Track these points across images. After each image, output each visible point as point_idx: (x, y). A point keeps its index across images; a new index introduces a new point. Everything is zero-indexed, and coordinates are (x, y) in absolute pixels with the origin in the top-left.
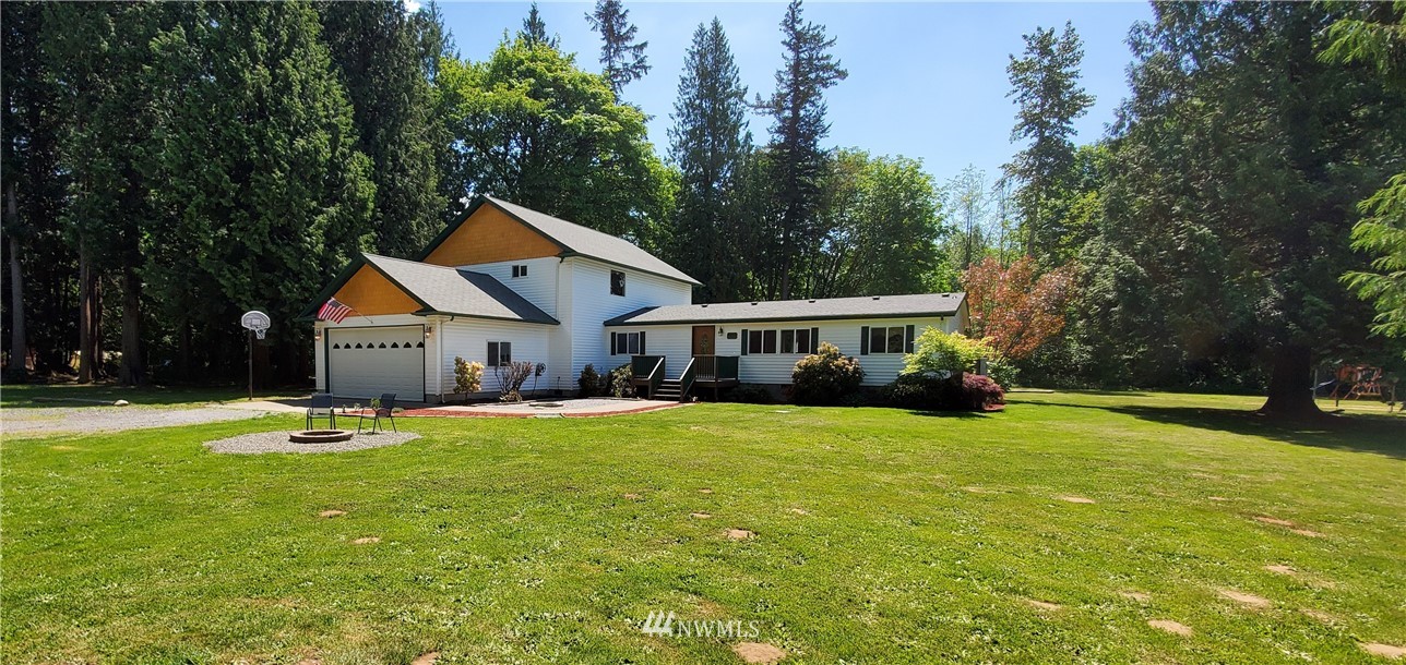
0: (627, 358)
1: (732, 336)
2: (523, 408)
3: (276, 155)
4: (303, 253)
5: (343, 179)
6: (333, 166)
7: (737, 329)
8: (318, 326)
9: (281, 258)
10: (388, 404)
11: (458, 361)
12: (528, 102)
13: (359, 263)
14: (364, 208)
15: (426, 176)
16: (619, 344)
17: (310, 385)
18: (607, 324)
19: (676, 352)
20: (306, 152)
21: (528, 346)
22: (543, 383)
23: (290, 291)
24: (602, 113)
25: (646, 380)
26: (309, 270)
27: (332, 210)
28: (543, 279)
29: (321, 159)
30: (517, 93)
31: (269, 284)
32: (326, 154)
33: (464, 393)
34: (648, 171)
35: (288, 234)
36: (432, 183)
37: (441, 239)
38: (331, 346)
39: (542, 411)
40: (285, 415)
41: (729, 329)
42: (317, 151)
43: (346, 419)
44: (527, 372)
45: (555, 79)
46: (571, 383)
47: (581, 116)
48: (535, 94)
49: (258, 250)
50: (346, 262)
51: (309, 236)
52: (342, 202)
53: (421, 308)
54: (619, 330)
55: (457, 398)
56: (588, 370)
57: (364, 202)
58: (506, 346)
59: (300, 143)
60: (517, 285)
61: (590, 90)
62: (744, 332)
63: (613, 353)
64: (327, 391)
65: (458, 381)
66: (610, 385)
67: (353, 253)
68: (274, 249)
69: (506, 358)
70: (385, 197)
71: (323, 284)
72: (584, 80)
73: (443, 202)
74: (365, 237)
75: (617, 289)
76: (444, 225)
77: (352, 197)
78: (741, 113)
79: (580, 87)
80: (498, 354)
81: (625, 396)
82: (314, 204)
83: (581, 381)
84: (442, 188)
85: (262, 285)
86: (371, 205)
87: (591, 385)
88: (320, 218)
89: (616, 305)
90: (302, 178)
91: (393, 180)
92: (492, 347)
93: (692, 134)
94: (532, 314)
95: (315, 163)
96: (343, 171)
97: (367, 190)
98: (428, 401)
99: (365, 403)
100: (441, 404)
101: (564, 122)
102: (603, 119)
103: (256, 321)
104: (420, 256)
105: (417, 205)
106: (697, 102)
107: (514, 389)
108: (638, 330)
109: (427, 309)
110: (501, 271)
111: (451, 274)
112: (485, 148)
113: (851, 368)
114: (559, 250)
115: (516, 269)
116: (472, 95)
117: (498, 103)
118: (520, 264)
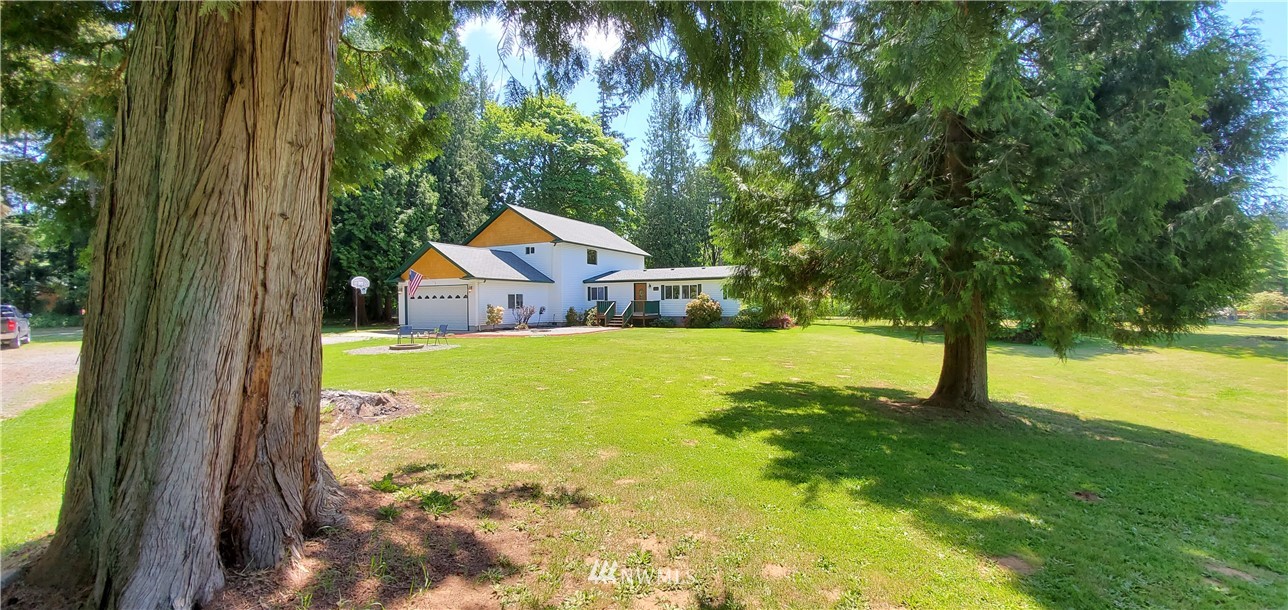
0: (594, 303)
1: (656, 289)
2: (528, 332)
3: (376, 182)
4: (391, 238)
5: (416, 191)
6: (410, 184)
7: (659, 285)
8: (401, 285)
9: (376, 242)
10: (444, 330)
11: (489, 306)
12: (545, 136)
13: (426, 247)
14: (430, 209)
15: (473, 186)
16: (593, 294)
17: (396, 322)
18: (584, 282)
19: (622, 298)
20: (393, 178)
21: (534, 296)
22: (545, 318)
23: (380, 262)
24: (594, 142)
25: (606, 316)
26: (394, 250)
27: (410, 212)
28: (544, 256)
29: (403, 181)
30: (538, 130)
31: (368, 257)
32: (406, 178)
33: (492, 325)
35: (380, 227)
36: (477, 190)
37: (481, 230)
38: (409, 298)
39: (539, 333)
41: (655, 284)
42: (401, 177)
43: (419, 339)
44: (532, 312)
46: (561, 318)
47: (581, 145)
48: (550, 131)
49: (362, 237)
50: (418, 244)
51: (396, 227)
52: (416, 206)
53: (466, 275)
54: (592, 285)
55: (488, 328)
56: (571, 310)
57: (431, 205)
58: (520, 297)
59: (390, 171)
60: (528, 259)
62: (663, 287)
63: (589, 300)
64: (407, 324)
65: (489, 317)
66: (586, 320)
67: (423, 238)
68: (373, 236)
69: (520, 304)
70: (447, 199)
71: (403, 258)
73: (484, 202)
74: (431, 227)
75: (592, 258)
76: (485, 218)
77: (423, 204)
78: (689, 141)
80: (515, 301)
81: (594, 325)
82: (399, 209)
83: (567, 317)
84: (485, 193)
85: (363, 258)
86: (435, 208)
87: (572, 319)
88: (402, 216)
89: (592, 270)
90: (391, 195)
91: (451, 188)
92: (511, 297)
94: (536, 276)
95: (400, 184)
96: (417, 186)
97: (433, 198)
98: (469, 330)
99: (430, 331)
100: (478, 331)
101: (568, 149)
102: (595, 147)
103: (360, 283)
104: (467, 240)
105: (467, 204)
107: (526, 323)
108: (603, 285)
109: (469, 276)
110: (519, 250)
111: (486, 253)
112: (516, 161)
113: (715, 307)
114: (553, 239)
115: (528, 249)
116: (507, 129)
117: (525, 135)
118: (530, 246)
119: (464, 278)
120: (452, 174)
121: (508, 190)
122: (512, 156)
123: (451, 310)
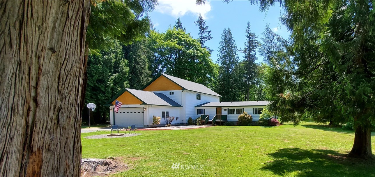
0: (200, 115)
1: (225, 110)
2: (171, 128)
3: (99, 60)
4: (106, 86)
5: (119, 66)
6: (116, 63)
7: (227, 108)
8: (111, 107)
9: (99, 88)
10: (133, 127)
11: (153, 117)
12: (177, 46)
13: (124, 91)
14: (125, 74)
15: (145, 65)
16: (199, 112)
17: (109, 123)
18: (196, 107)
19: (212, 113)
20: (108, 59)
21: (174, 112)
22: (178, 122)
23: (101, 96)
24: (198, 50)
25: (205, 121)
26: (108, 91)
27: (115, 75)
28: (178, 95)
30: (174, 43)
31: (95, 94)
32: (114, 60)
33: (155, 124)
34: (210, 66)
35: (102, 81)
36: (147, 67)
37: (148, 84)
38: (115, 113)
39: (176, 128)
40: (103, 131)
41: (225, 108)
42: (111, 59)
43: (122, 131)
44: (173, 119)
45: (184, 40)
46: (185, 122)
47: (192, 51)
48: (179, 44)
49: (92, 85)
50: (119, 89)
51: (109, 82)
52: (119, 72)
53: (143, 103)
54: (199, 108)
55: (153, 126)
56: (190, 118)
57: (126, 73)
58: (167, 113)
59: (106, 57)
60: (171, 97)
61: (194, 43)
62: (228, 109)
63: (197, 114)
64: (114, 124)
65: (154, 121)
66: (196, 122)
67: (122, 87)
68: (98, 85)
69: (168, 116)
70: (133, 70)
71: (112, 96)
72: (193, 41)
73: (150, 72)
74: (126, 82)
75: (199, 97)
76: (151, 79)
77: (122, 71)
78: (236, 52)
79: (191, 43)
80: (165, 115)
81: (200, 124)
82: (110, 73)
83: (188, 121)
84: (150, 68)
85: (93, 95)
86: (127, 74)
87: (190, 122)
88: (112, 77)
89: (199, 102)
90: (107, 67)
91: (135, 66)
92: (163, 113)
93: (224, 56)
94: (175, 104)
95: (111, 62)
96: (119, 64)
97: (127, 69)
98: (145, 127)
99: (126, 128)
100: (149, 127)
101: (187, 52)
102: (198, 52)
103: (92, 106)
104: (143, 88)
105: (142, 73)
106: (225, 48)
107: (170, 123)
108: (203, 108)
109: (144, 103)
110: (167, 93)
111: (151, 94)
112: (163, 56)
113: (250, 117)
114: (182, 89)
115: (171, 93)
116: (161, 42)
117: (168, 45)
118: (172, 91)
119: (142, 104)
120: (135, 60)
121: (160, 68)
122: (162, 54)
123: (136, 118)
